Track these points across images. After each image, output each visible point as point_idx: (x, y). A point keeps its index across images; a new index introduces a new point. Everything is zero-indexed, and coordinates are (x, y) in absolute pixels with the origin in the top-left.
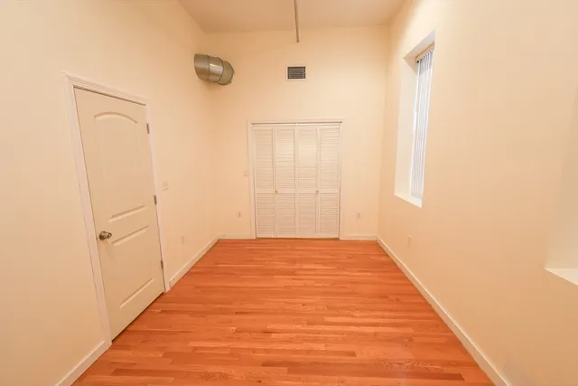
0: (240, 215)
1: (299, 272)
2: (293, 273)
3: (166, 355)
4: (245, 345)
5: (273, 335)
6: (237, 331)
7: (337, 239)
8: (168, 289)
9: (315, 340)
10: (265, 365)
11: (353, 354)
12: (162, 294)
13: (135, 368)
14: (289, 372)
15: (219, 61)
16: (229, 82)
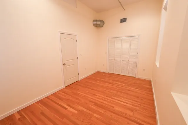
0: (104, 65)
1: (114, 84)
2: (112, 84)
3: (72, 92)
4: (88, 96)
5: (96, 96)
6: (88, 93)
7: (135, 77)
8: (80, 80)
9: (105, 101)
10: (90, 101)
11: (114, 107)
12: (78, 81)
13: (66, 93)
14: (94, 105)
15: (100, 21)
16: (103, 26)
